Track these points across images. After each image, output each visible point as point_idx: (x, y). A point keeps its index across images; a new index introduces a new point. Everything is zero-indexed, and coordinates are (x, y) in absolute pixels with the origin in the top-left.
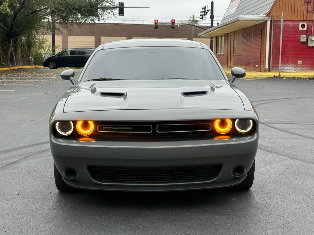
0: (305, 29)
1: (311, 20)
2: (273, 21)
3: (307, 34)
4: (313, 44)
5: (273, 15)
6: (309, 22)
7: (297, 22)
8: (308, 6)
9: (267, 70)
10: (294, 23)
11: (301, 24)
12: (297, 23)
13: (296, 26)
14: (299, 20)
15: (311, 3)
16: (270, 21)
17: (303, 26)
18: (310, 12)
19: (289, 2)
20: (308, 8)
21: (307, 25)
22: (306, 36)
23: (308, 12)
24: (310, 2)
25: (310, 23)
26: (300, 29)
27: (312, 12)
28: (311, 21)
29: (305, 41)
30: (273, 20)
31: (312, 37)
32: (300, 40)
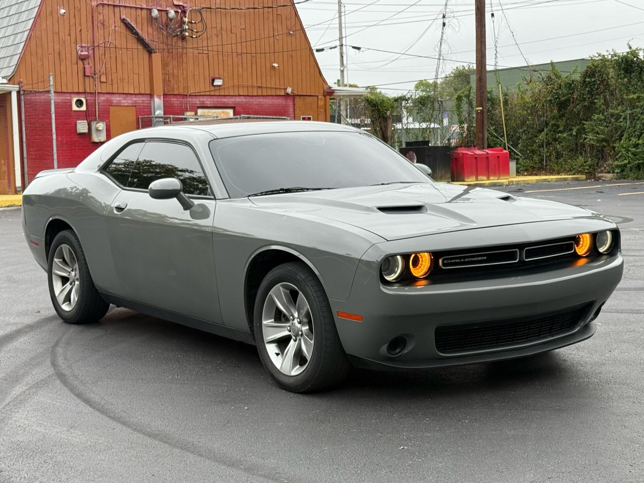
0: (84, 108)
1: (92, 91)
2: (22, 92)
3: (88, 118)
4: (100, 137)
5: (21, 80)
6: (89, 95)
7: (68, 95)
8: (84, 64)
9: (21, 189)
10: (62, 98)
11: (75, 100)
12: (67, 98)
13: (66, 102)
14: (70, 91)
15: (90, 59)
16: (17, 92)
17: (79, 103)
18: (89, 76)
19: (49, 56)
20: (85, 68)
21: (86, 100)
22: (86, 121)
23: (85, 75)
24: (86, 58)
25: (92, 98)
26: (75, 108)
27: (93, 77)
28: (93, 93)
29: (86, 131)
30: (21, 89)
31: (97, 123)
32: (76, 129)
